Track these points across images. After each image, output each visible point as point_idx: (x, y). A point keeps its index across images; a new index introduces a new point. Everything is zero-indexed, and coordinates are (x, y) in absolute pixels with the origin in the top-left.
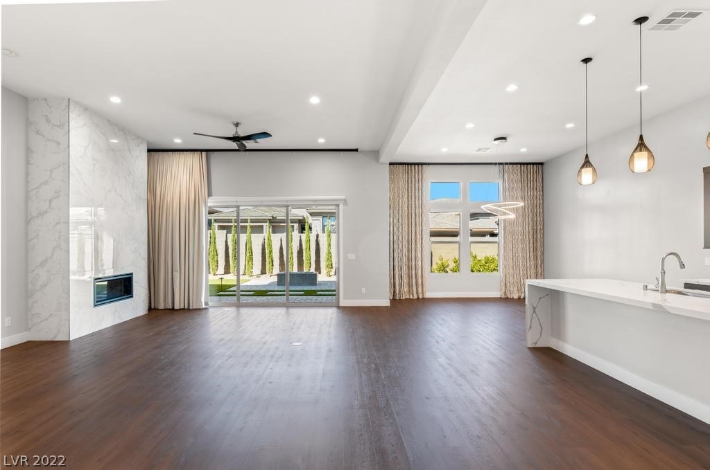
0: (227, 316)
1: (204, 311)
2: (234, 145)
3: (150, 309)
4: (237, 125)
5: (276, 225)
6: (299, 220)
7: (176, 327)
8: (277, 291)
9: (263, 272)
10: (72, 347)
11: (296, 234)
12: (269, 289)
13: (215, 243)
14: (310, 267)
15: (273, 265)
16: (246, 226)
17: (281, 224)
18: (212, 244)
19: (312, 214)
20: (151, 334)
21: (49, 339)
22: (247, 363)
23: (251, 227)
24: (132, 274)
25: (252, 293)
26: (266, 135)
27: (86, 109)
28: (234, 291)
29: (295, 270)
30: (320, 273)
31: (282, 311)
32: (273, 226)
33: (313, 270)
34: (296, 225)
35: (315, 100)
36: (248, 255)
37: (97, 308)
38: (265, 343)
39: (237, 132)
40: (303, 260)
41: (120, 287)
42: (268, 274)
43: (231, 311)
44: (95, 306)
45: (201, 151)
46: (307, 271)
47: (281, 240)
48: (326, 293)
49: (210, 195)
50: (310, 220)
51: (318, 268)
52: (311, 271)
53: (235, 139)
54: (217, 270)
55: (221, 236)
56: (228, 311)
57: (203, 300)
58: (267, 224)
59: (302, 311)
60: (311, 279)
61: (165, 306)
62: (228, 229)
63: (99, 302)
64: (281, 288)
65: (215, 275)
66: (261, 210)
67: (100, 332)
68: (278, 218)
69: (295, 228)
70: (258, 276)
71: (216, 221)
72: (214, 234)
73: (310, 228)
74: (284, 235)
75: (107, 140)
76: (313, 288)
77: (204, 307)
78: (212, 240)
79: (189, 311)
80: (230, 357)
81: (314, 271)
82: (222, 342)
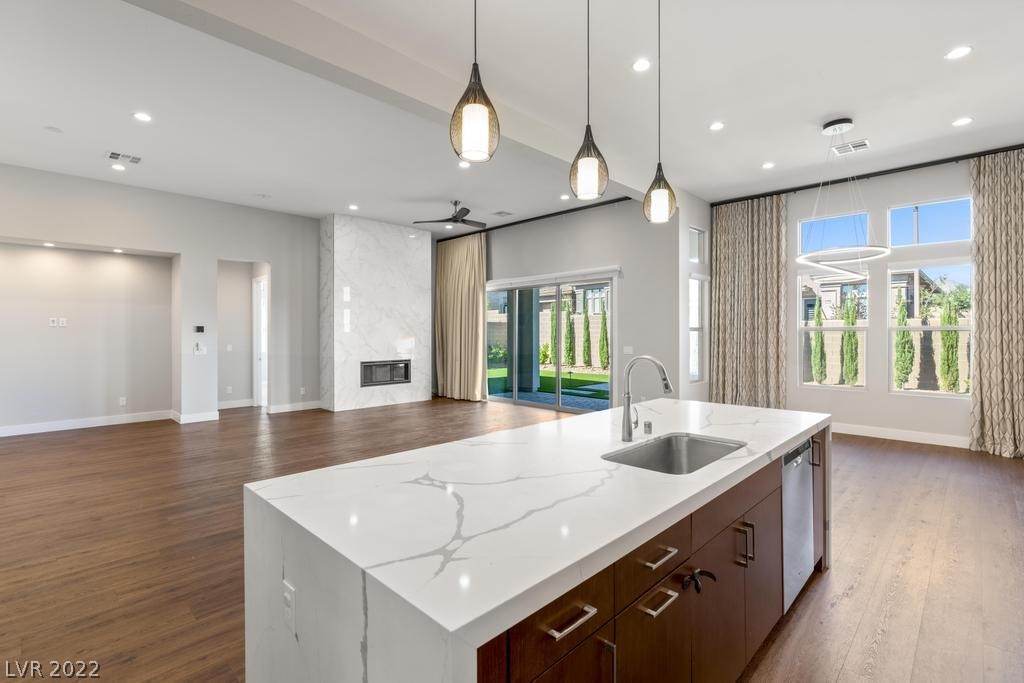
1: (480, 405)
3: (435, 396)
4: (456, 203)
10: (336, 419)
21: (327, 408)
24: (411, 360)
37: (364, 389)
44: (362, 386)
45: (481, 232)
49: (489, 278)
53: (453, 220)
57: (478, 392)
63: (367, 383)
77: (479, 399)
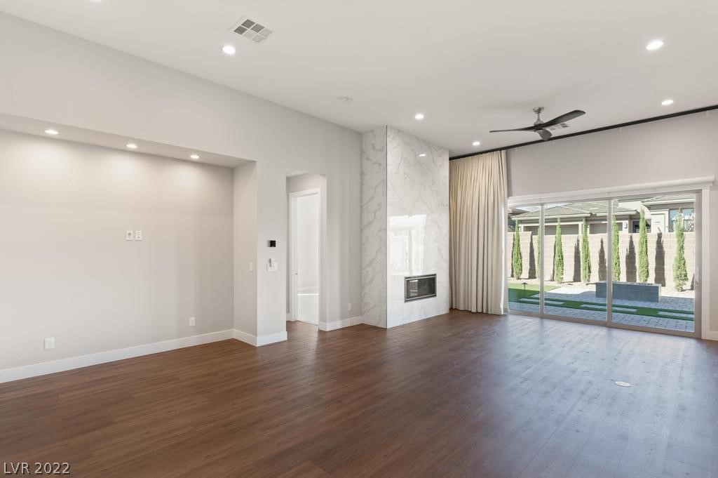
0: (528, 328)
1: (502, 319)
2: (536, 136)
3: (451, 309)
4: (539, 111)
5: (594, 223)
6: (630, 216)
7: (472, 332)
8: (595, 304)
9: (577, 278)
10: (389, 334)
11: (625, 233)
12: (584, 300)
13: (519, 245)
14: (647, 276)
15: (590, 272)
16: (556, 226)
17: (603, 222)
18: (516, 247)
19: (650, 207)
20: (449, 334)
21: (374, 324)
22: (547, 393)
23: (561, 226)
24: (435, 275)
25: (561, 303)
26: (577, 113)
27: (399, 131)
28: (538, 299)
29: (623, 279)
30: (664, 285)
31: (602, 332)
32: (591, 225)
33: (651, 280)
34: (625, 223)
35: (655, 45)
36: (557, 258)
37: (407, 303)
38: (574, 372)
39: (539, 119)
40: (635, 268)
41: (426, 286)
42: (583, 282)
43: (533, 323)
44: (406, 301)
45: (500, 149)
46: (642, 281)
47: (602, 242)
48: (674, 314)
49: (509, 195)
50: (648, 215)
51: (660, 278)
52: (648, 282)
53: (537, 127)
54: (521, 273)
55: (525, 237)
56: (530, 322)
57: (502, 306)
58: (582, 223)
59: (634, 337)
60: (651, 293)
61: (465, 307)
62: (533, 230)
63: (409, 298)
64: (600, 301)
65: (518, 278)
66: (576, 207)
67: (410, 325)
68: (598, 215)
69: (624, 226)
70: (570, 283)
71: (521, 222)
72: (518, 236)
73: (648, 226)
74: (604, 236)
75: (415, 155)
76: (652, 305)
77: (502, 313)
78: (516, 242)
79: (486, 316)
80: (526, 379)
81: (654, 282)
82: (519, 358)
